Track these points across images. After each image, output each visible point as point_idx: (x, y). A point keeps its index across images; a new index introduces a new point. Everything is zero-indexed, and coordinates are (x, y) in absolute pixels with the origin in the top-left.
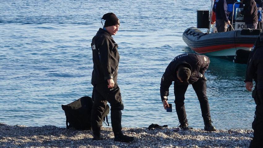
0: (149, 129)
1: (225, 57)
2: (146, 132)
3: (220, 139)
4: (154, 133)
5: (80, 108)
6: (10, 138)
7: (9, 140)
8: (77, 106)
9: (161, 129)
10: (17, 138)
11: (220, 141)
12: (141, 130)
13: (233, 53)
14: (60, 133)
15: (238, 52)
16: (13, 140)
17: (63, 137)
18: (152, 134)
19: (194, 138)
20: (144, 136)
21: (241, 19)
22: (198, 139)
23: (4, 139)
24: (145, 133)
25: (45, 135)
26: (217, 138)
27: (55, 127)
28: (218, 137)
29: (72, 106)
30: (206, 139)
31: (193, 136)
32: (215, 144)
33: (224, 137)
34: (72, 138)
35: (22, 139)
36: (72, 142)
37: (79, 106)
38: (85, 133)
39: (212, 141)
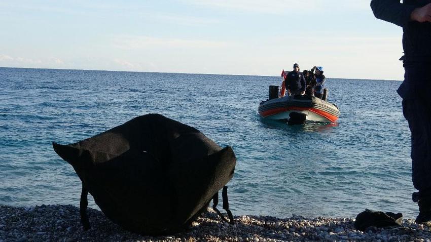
1: (283, 120)
13: (286, 116)
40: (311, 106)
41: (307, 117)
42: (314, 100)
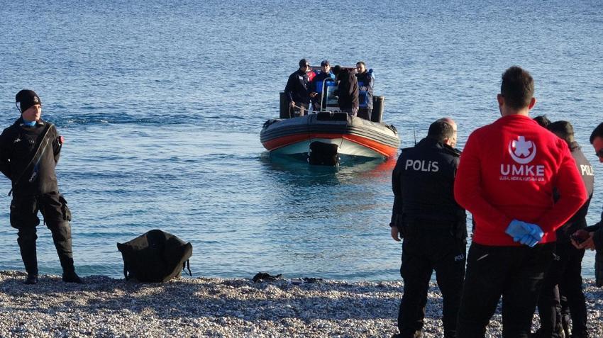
0: (255, 281)
1: (301, 154)
2: (249, 285)
3: (364, 296)
4: (262, 288)
5: (145, 248)
6: (35, 295)
7: (34, 298)
8: (141, 246)
9: (273, 280)
10: (47, 295)
11: (365, 299)
12: (242, 282)
13: (305, 148)
14: (115, 288)
15: (312, 146)
16: (41, 299)
17: (120, 293)
18: (259, 289)
19: (325, 294)
20: (247, 292)
21: (334, 102)
22: (331, 297)
23: (26, 296)
24: (248, 287)
25: (90, 290)
26: (361, 295)
27: (106, 277)
28: (362, 293)
29: (133, 245)
30: (343, 296)
31: (323, 291)
32: (358, 305)
33: (371, 294)
34: (134, 295)
35: (54, 296)
36: (134, 301)
37: (145, 244)
38: (155, 286)
39: (353, 300)
40: (345, 131)
41: (338, 148)
42: (350, 121)
